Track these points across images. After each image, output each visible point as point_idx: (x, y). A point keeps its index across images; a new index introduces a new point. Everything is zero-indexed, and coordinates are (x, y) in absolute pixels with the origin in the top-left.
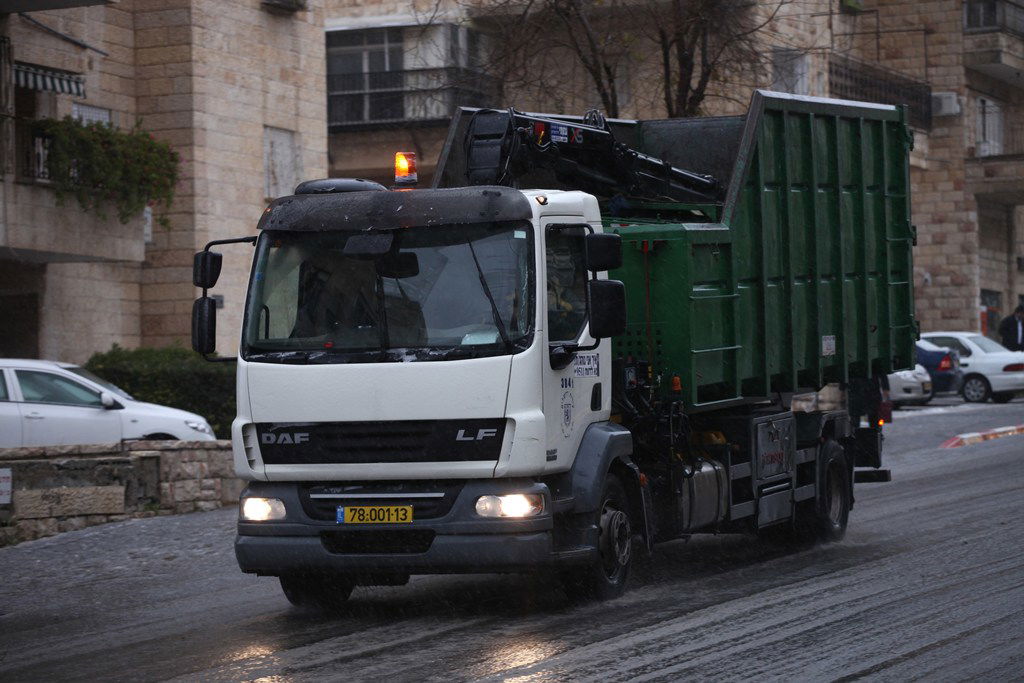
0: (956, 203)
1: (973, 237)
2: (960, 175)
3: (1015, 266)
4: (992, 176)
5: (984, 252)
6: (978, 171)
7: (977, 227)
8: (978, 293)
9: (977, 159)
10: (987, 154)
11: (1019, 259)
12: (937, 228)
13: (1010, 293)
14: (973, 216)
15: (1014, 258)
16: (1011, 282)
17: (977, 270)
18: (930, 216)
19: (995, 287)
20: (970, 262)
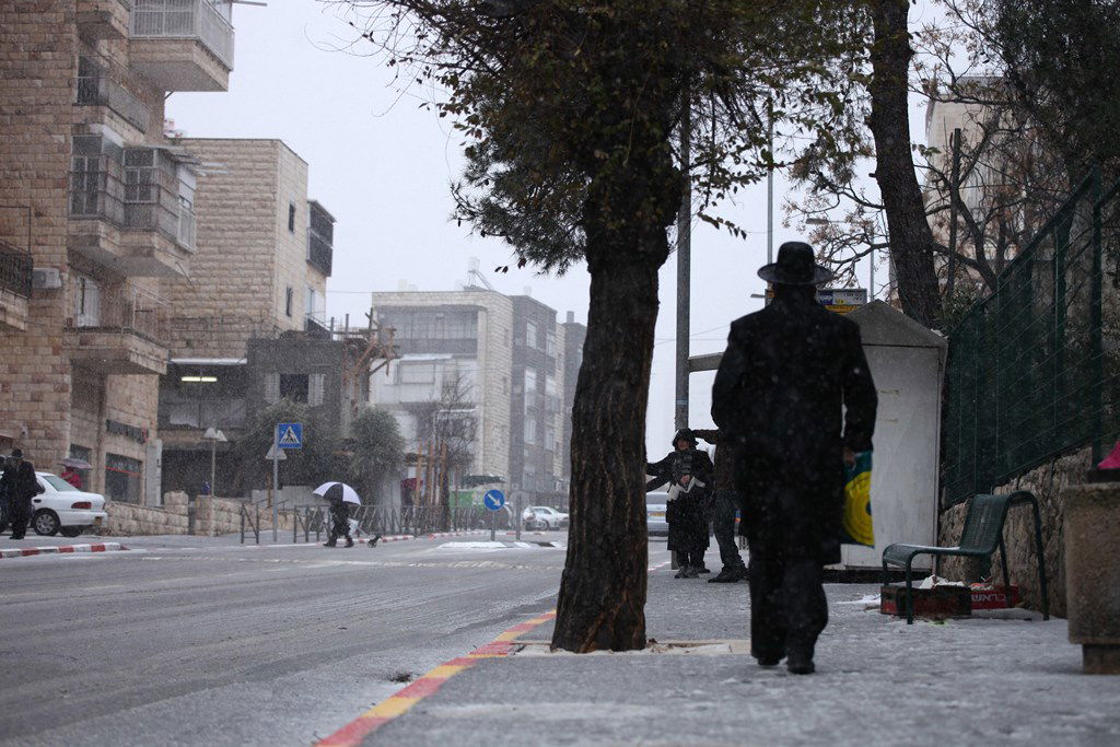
0: (53, 366)
1: (67, 397)
2: (58, 341)
3: (104, 428)
4: (86, 344)
5: (76, 412)
6: (74, 340)
7: (70, 390)
8: (69, 447)
9: (74, 329)
10: (83, 325)
11: (108, 422)
12: (34, 388)
13: (98, 450)
14: (68, 379)
15: (104, 420)
16: (99, 441)
17: (69, 427)
18: (30, 377)
19: (84, 443)
20: (62, 419)
